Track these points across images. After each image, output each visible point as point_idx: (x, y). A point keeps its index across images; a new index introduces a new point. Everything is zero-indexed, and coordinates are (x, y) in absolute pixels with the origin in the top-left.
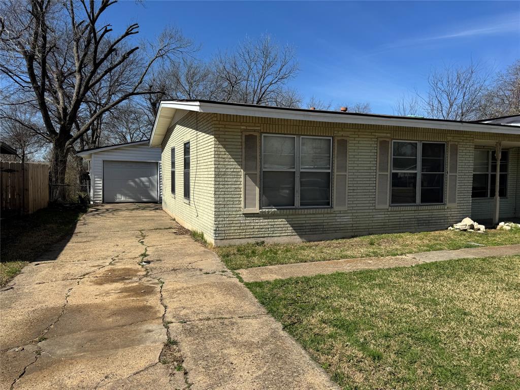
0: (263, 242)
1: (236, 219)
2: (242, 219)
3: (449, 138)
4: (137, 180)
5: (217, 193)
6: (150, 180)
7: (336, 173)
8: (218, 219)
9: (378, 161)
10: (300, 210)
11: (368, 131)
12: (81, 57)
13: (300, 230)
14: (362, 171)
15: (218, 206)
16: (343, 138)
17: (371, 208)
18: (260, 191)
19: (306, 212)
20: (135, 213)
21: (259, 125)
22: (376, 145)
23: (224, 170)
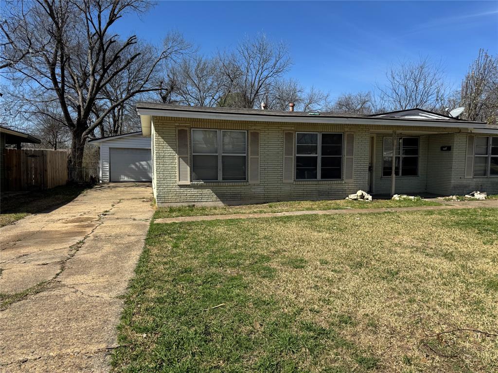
0: (194, 206)
1: (173, 189)
2: (177, 189)
3: (346, 129)
4: (137, 163)
5: (158, 170)
6: (148, 163)
7: (250, 157)
8: (160, 189)
9: (284, 147)
10: (222, 183)
11: (276, 125)
12: (94, 63)
13: (222, 197)
14: (272, 155)
15: (159, 179)
16: (255, 131)
17: (279, 182)
18: (191, 169)
19: (226, 185)
20: (128, 189)
21: (189, 122)
22: (282, 136)
23: (163, 154)
